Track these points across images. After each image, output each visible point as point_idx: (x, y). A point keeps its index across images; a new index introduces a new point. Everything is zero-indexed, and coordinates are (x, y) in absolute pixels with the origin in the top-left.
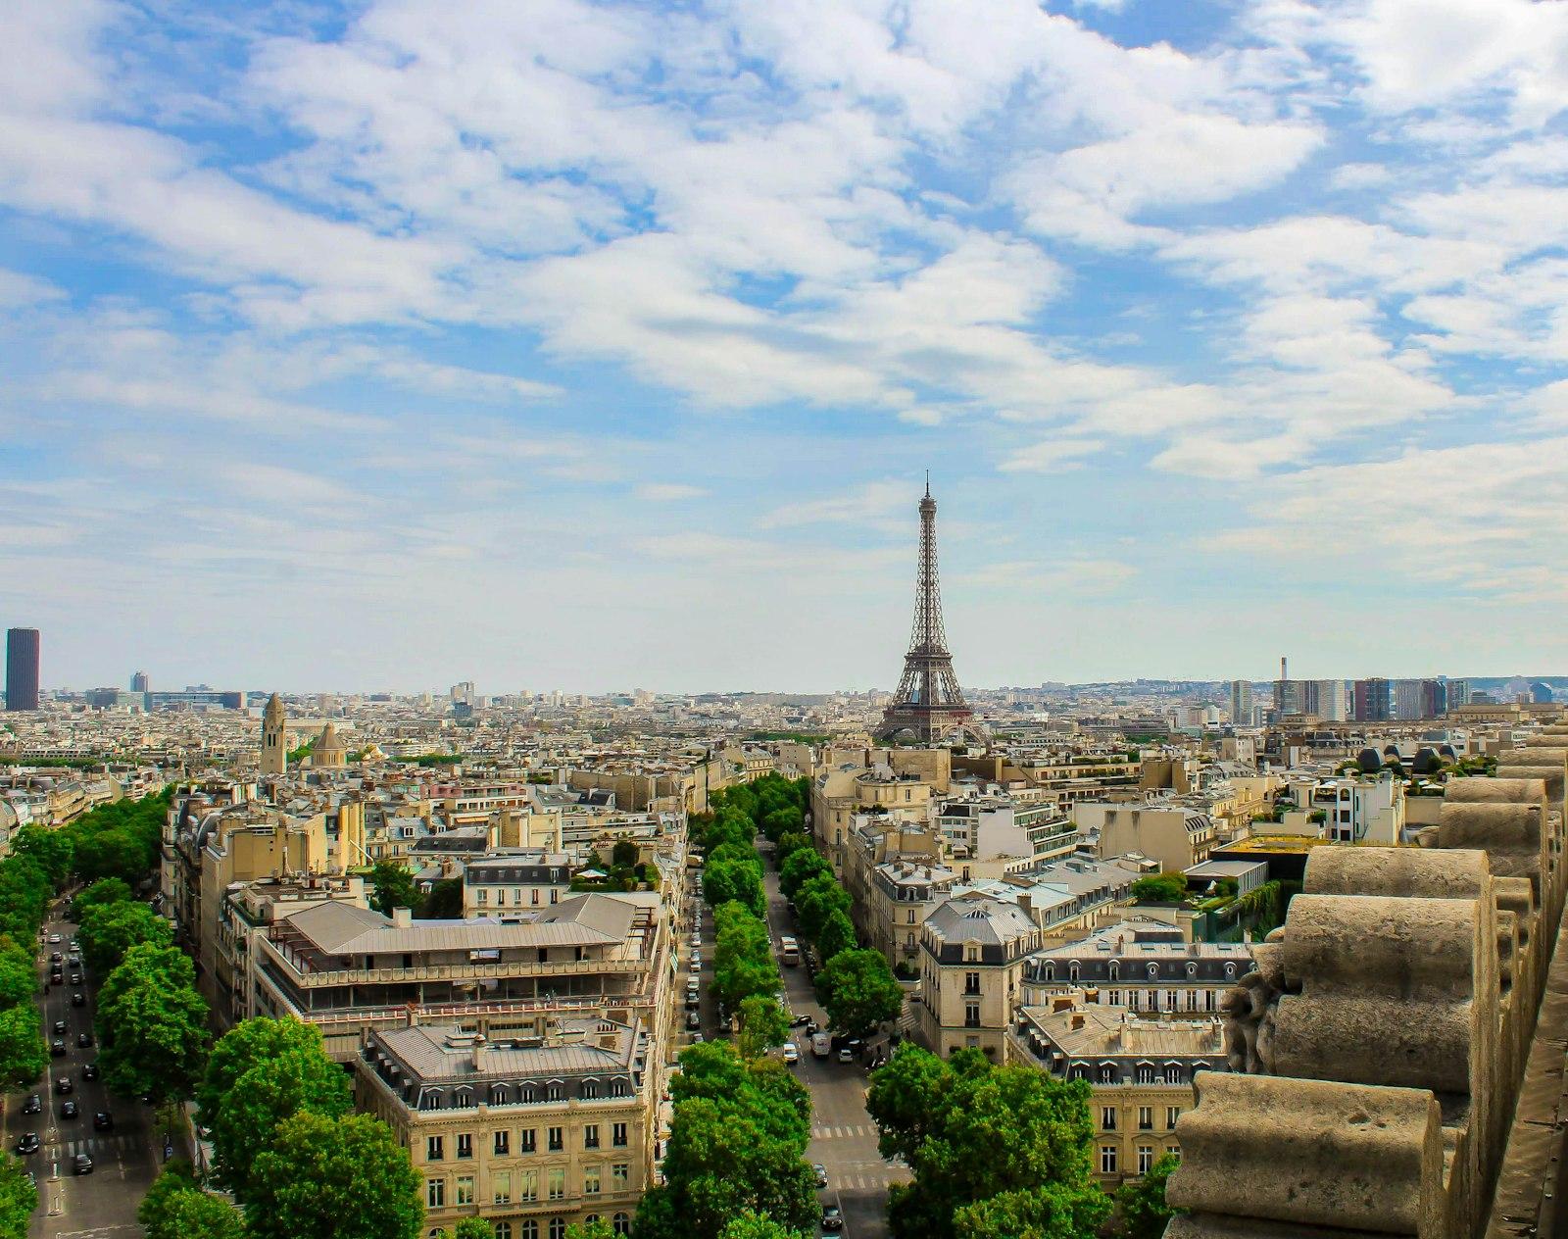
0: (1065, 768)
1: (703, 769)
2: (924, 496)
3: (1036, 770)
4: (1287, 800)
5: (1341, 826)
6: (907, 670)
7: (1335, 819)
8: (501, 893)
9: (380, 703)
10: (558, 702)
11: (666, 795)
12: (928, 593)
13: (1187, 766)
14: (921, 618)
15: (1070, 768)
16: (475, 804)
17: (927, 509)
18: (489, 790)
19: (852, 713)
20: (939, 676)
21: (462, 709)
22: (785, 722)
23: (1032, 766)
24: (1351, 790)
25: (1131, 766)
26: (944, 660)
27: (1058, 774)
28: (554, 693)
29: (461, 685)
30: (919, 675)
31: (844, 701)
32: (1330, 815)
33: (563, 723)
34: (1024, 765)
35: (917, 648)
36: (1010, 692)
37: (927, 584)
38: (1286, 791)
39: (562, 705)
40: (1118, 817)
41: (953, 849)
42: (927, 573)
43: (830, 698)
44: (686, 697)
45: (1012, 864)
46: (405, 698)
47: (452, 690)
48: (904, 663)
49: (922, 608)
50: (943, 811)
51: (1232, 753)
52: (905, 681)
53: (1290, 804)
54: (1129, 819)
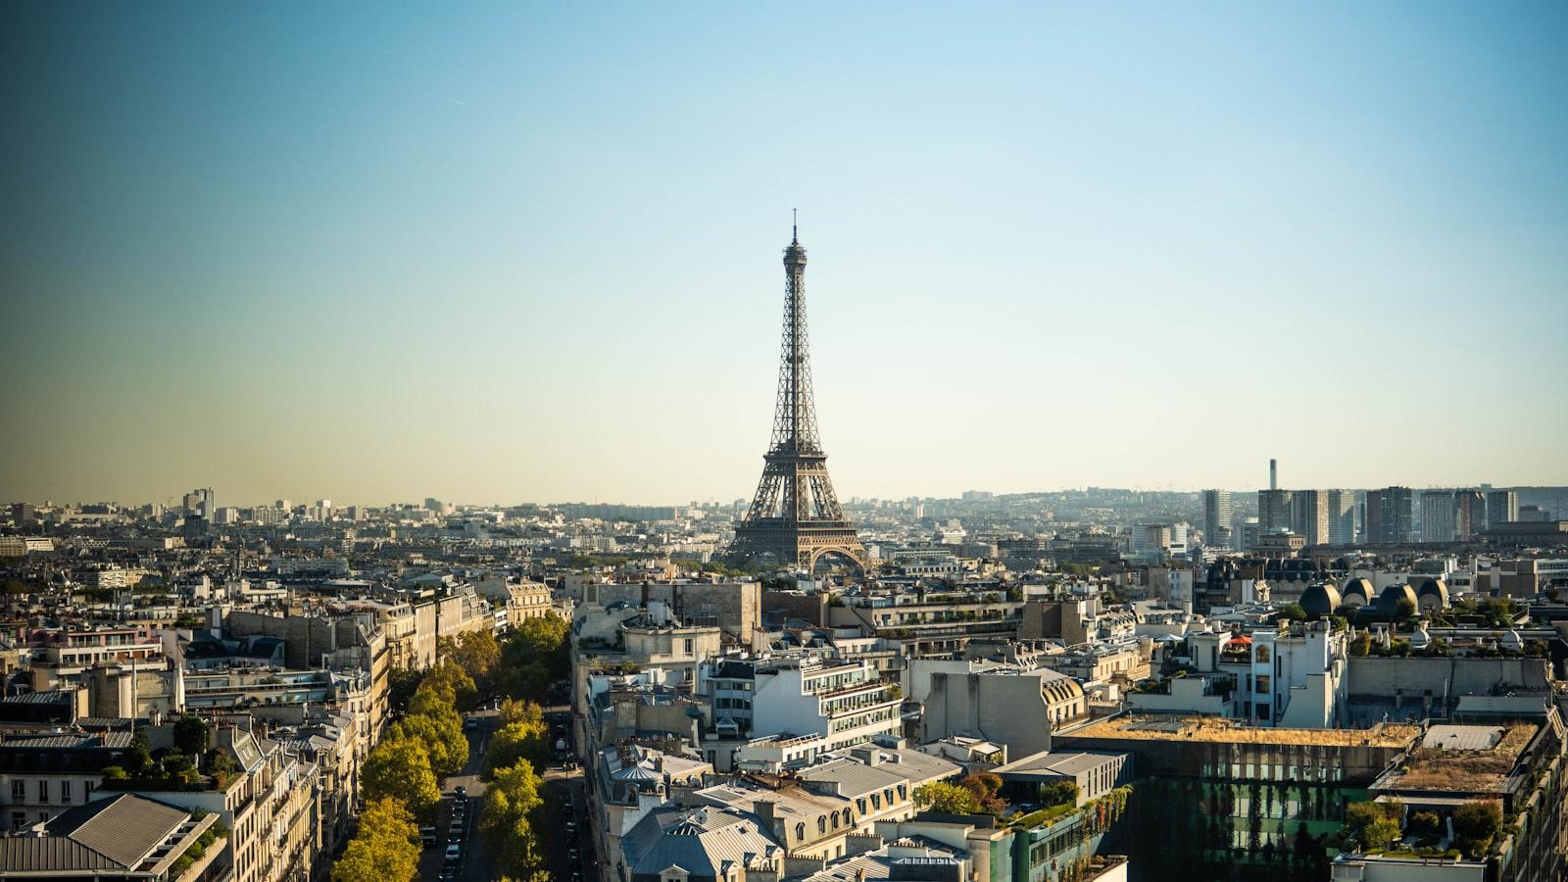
0: (916, 610)
1: (432, 608)
2: (789, 243)
3: (875, 612)
4: (1183, 660)
5: (1257, 698)
6: (767, 474)
7: (1249, 688)
8: (43, 786)
9: (93, 517)
10: (325, 515)
11: (349, 646)
12: (795, 372)
13: (1082, 608)
14: (786, 406)
15: (923, 609)
16: (73, 657)
17: (794, 260)
18: (108, 637)
19: (707, 531)
20: (808, 482)
21: (195, 522)
22: (612, 542)
23: (868, 606)
24: (1270, 646)
25: (1010, 608)
26: (817, 460)
27: (906, 617)
28: (320, 504)
29: (196, 493)
30: (782, 481)
31: (699, 515)
32: (1242, 683)
33: (324, 543)
34: (858, 606)
35: (780, 445)
36: (918, 503)
37: (794, 360)
38: (1183, 648)
39: (329, 519)
40: (951, 684)
41: (718, 726)
42: (794, 346)
43: (683, 511)
44: (497, 509)
45: (802, 748)
46: (126, 510)
47: (186, 498)
48: (762, 465)
49: (787, 393)
50: (718, 671)
51: (1162, 589)
52: (764, 488)
53: (1186, 667)
54: (964, 687)
